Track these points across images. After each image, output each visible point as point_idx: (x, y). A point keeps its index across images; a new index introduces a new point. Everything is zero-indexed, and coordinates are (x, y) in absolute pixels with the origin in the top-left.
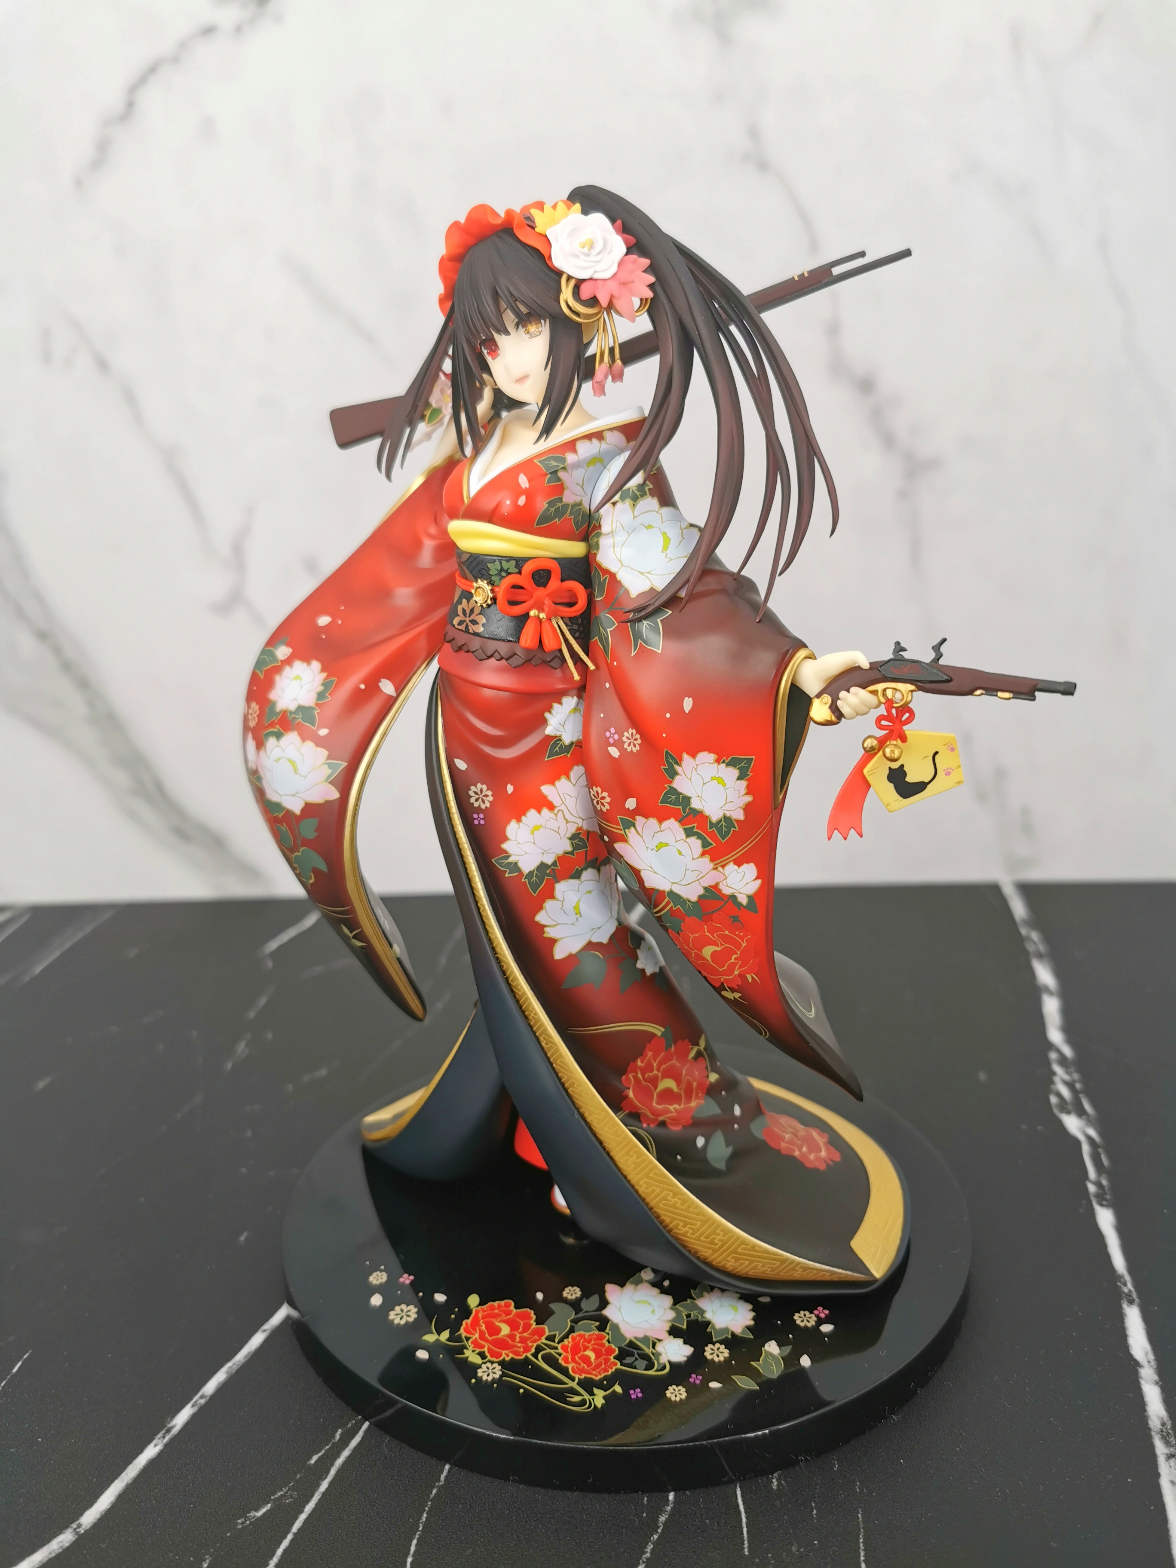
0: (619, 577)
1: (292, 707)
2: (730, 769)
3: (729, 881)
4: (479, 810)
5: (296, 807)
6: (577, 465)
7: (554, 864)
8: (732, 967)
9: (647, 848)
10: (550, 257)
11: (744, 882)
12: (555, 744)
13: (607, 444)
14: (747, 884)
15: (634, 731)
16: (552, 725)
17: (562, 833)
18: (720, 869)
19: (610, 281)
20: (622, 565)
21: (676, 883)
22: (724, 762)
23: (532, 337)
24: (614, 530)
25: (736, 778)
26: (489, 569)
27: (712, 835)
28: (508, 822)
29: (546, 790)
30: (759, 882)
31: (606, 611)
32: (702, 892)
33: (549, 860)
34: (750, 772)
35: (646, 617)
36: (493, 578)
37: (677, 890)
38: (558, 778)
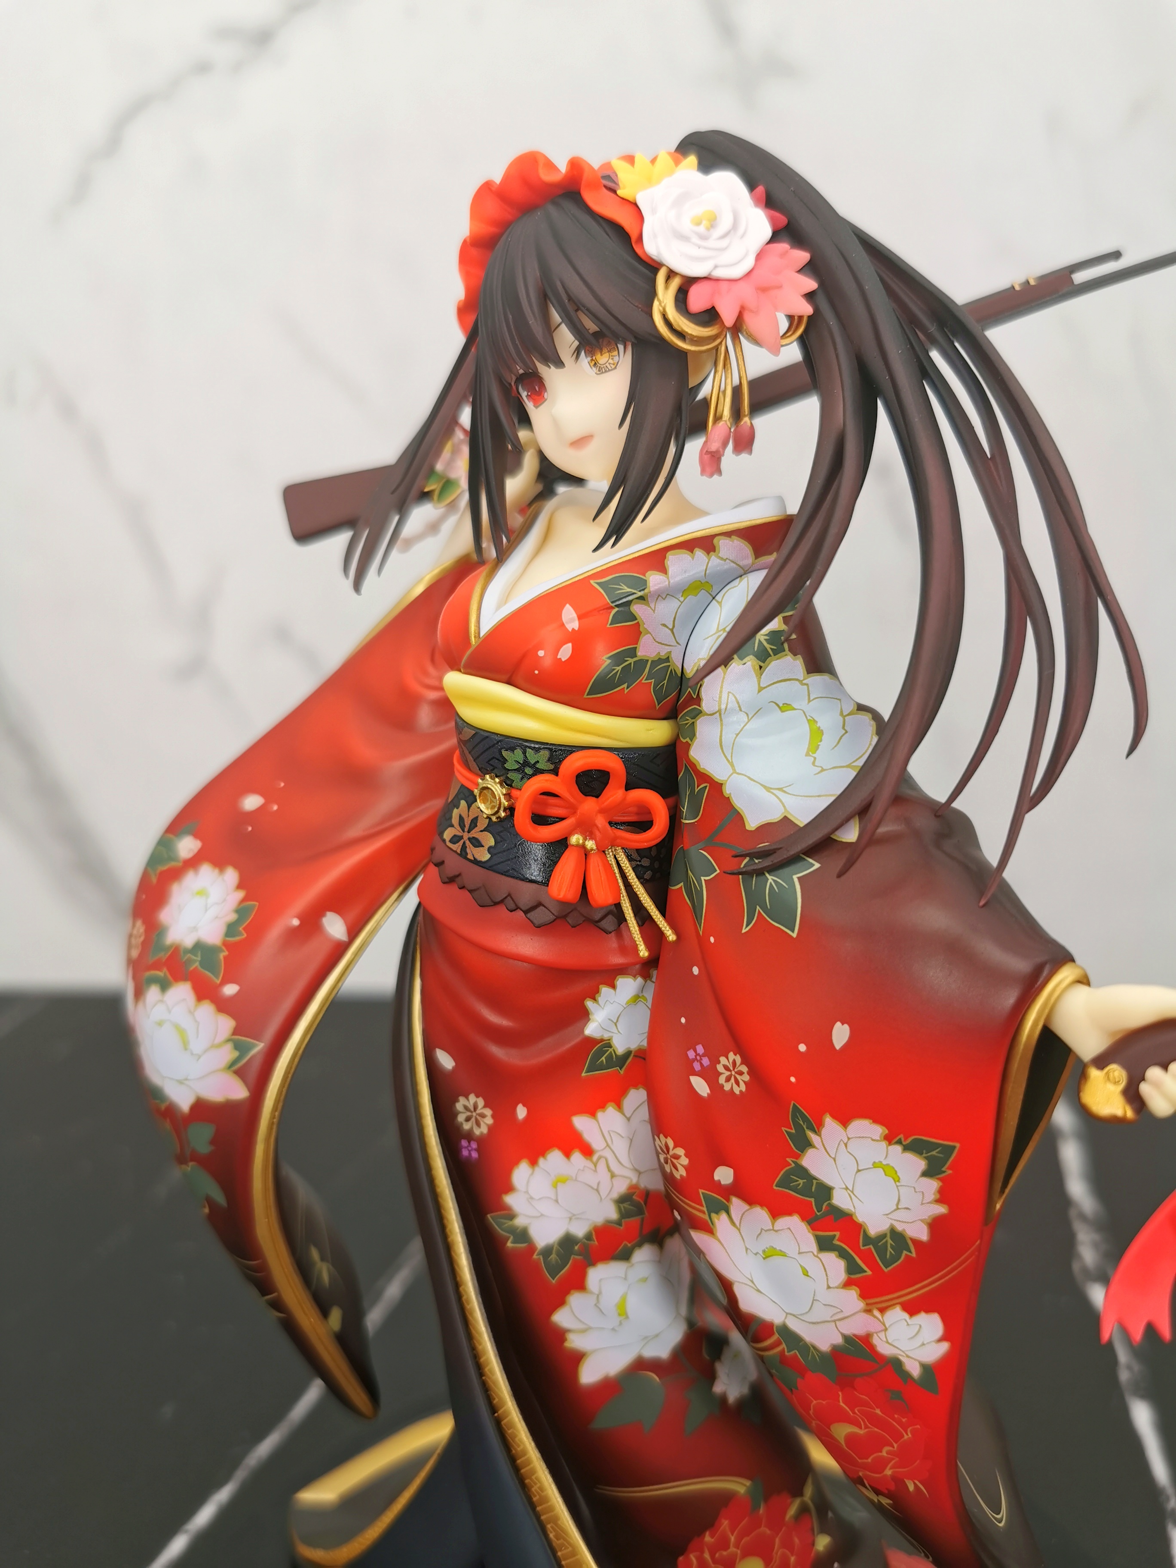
0: (727, 791)
1: (188, 941)
2: (910, 1157)
3: (892, 1335)
4: (469, 1136)
5: (184, 1101)
6: (663, 595)
7: (588, 1237)
8: (881, 1465)
9: (747, 1249)
10: (640, 238)
11: (918, 1342)
12: (601, 1053)
13: (722, 559)
14: (923, 1344)
15: (738, 1059)
16: (597, 1021)
17: (604, 1192)
18: (876, 1313)
19: (741, 283)
20: (735, 772)
21: (794, 1315)
22: (899, 1142)
23: (602, 370)
24: (723, 707)
25: (919, 1173)
26: (505, 761)
27: (867, 1257)
28: (516, 1163)
29: (581, 1123)
30: (945, 1346)
31: (701, 845)
32: (839, 1340)
33: (580, 1230)
34: (949, 1168)
35: (772, 869)
36: (511, 775)
37: (794, 1326)
38: (603, 1106)
